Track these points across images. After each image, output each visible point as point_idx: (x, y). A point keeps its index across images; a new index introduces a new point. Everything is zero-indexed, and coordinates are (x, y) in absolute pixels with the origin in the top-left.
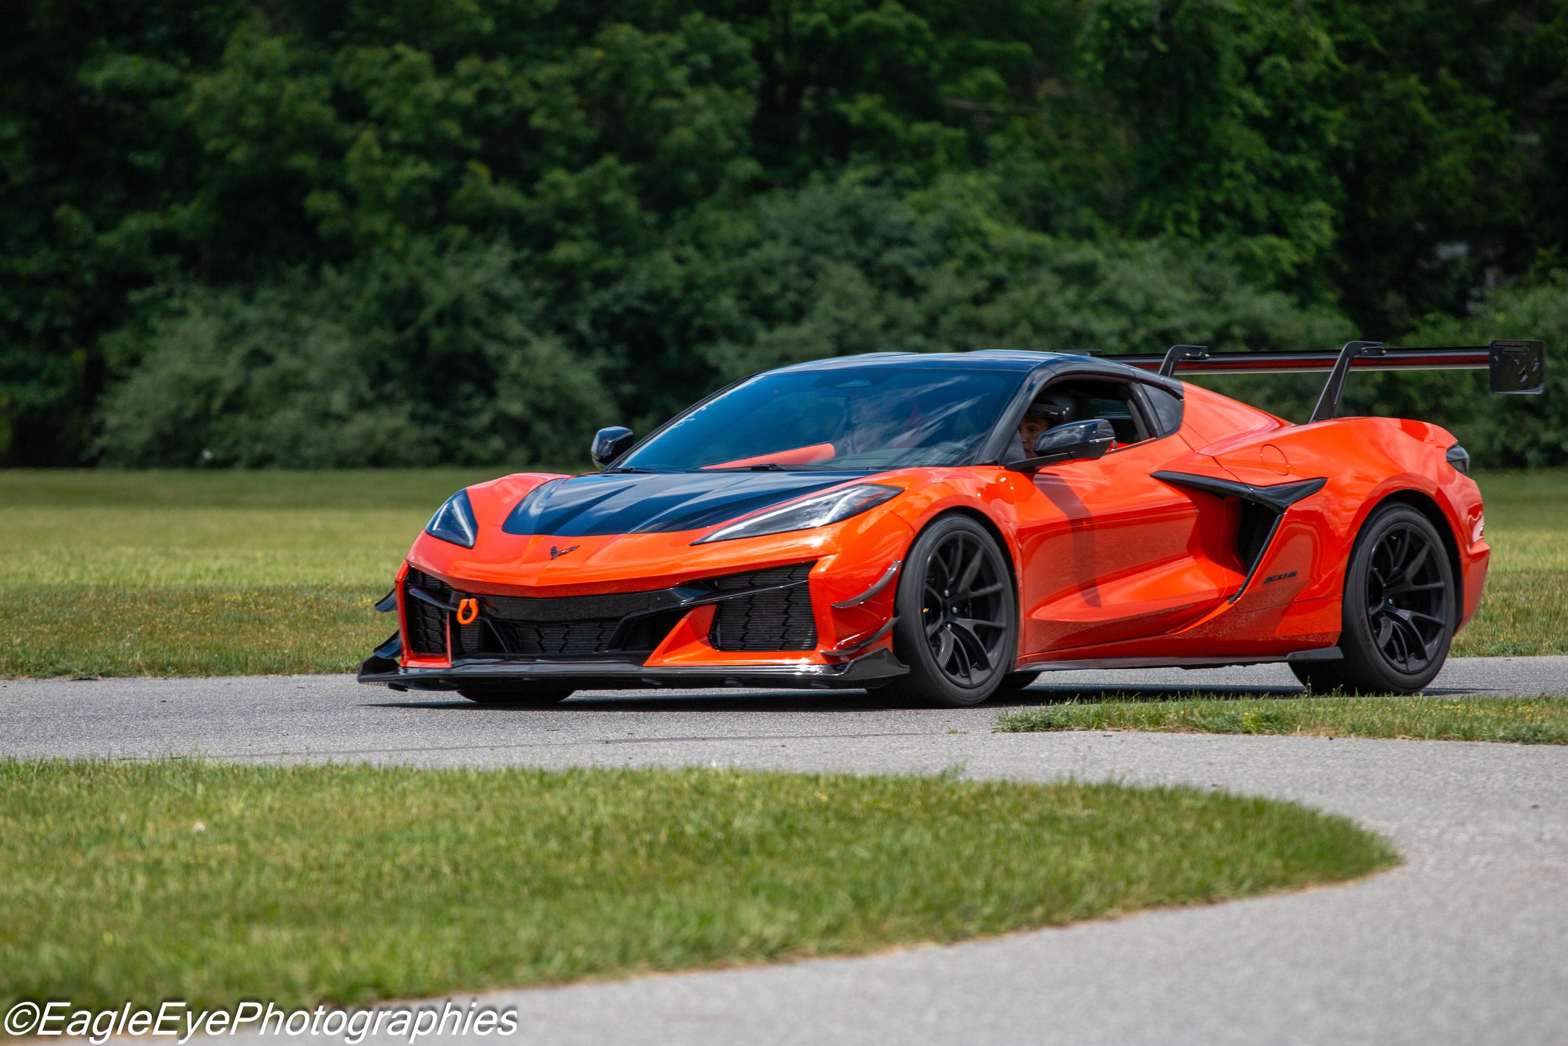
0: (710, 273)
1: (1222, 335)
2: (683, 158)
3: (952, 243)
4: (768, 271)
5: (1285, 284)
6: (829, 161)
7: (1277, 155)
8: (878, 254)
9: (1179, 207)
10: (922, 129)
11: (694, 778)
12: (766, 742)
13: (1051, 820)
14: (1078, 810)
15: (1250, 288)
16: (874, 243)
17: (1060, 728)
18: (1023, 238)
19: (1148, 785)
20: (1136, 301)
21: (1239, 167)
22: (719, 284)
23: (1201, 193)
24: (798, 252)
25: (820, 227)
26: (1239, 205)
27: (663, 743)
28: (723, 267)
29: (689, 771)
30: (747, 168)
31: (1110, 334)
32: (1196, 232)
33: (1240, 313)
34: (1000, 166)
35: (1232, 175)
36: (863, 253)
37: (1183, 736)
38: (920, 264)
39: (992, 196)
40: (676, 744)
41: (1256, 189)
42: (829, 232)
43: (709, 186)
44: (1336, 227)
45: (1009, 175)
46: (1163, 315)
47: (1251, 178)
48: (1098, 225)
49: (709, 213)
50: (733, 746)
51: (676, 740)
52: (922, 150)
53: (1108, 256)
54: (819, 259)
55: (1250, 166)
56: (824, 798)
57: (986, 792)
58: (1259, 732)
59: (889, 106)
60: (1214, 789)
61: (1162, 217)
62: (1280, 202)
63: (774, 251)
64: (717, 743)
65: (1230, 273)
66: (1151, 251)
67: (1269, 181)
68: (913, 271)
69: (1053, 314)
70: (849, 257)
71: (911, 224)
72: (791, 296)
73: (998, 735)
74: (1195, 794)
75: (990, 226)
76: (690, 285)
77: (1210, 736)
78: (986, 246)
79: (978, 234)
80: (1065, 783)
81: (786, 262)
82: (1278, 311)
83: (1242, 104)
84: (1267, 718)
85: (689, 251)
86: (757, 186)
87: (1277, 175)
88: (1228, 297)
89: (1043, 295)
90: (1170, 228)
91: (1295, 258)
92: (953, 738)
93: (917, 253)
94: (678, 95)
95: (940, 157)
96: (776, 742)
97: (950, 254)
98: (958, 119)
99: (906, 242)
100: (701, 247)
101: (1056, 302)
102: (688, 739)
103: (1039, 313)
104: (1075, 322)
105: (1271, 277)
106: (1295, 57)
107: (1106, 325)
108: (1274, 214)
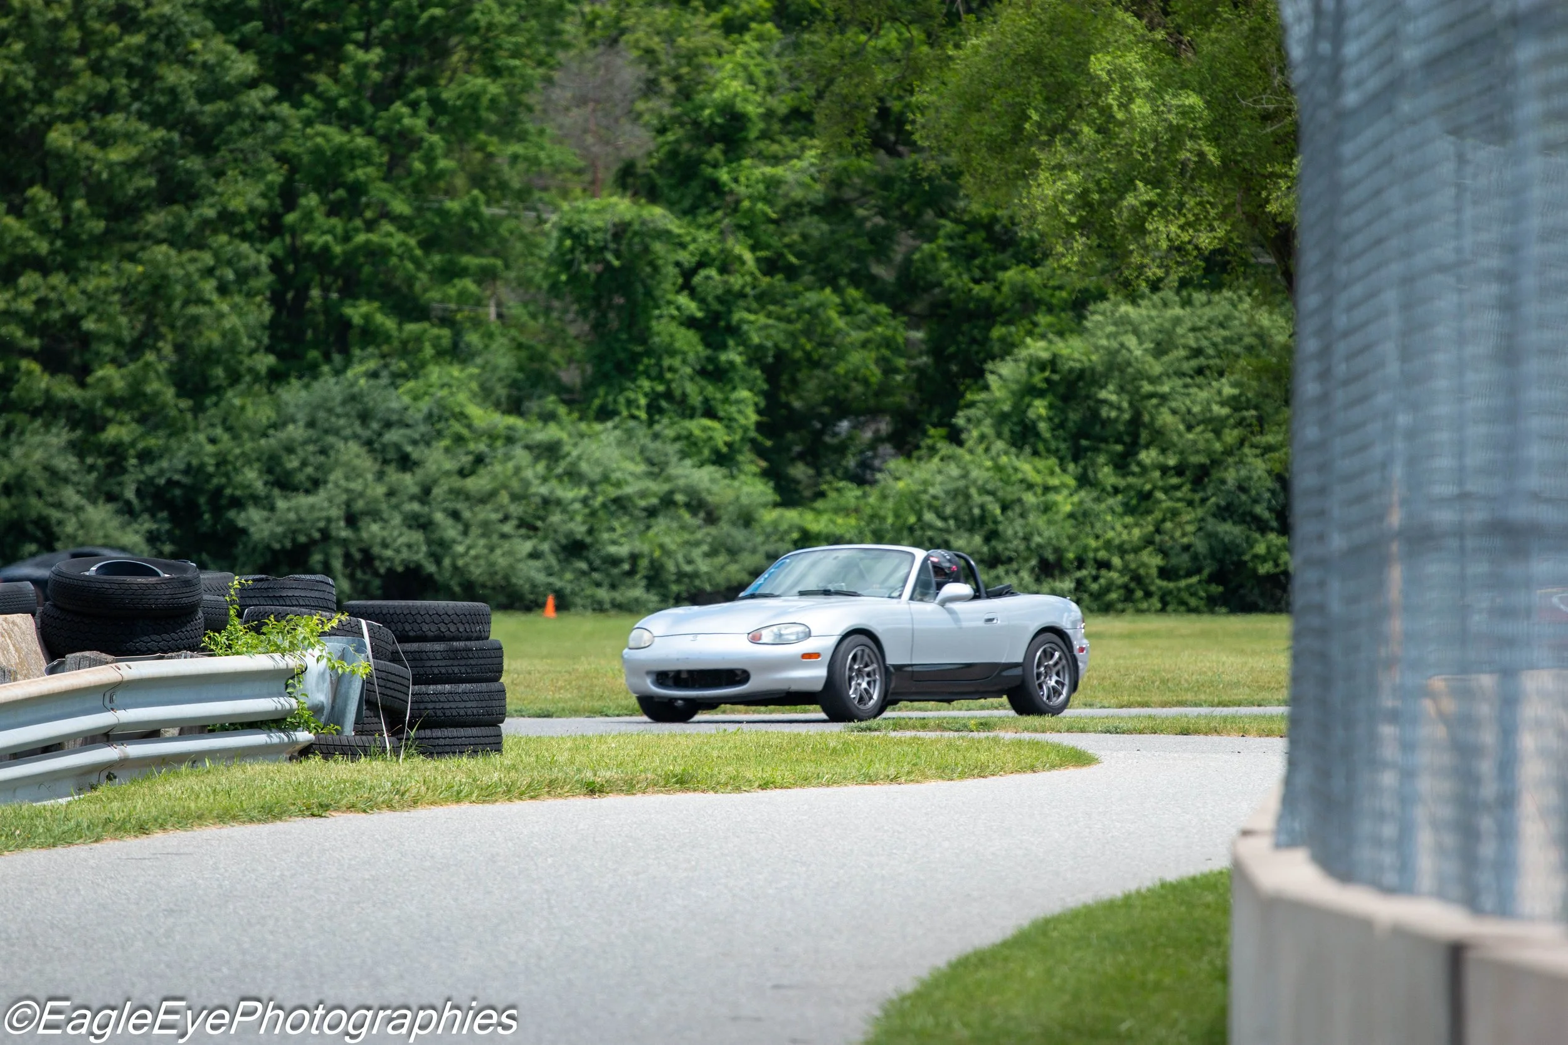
0: (237, 451)
1: (667, 502)
2: (211, 355)
3: (440, 426)
4: (290, 449)
5: (716, 459)
6: (337, 358)
7: (710, 352)
8: (380, 435)
9: (630, 395)
10: (412, 328)
15: (688, 462)
16: (375, 425)
18: (500, 421)
20: (594, 473)
21: (678, 361)
22: (245, 459)
23: (647, 384)
24: (313, 433)
25: (331, 411)
26: (678, 394)
28: (249, 446)
30: (266, 361)
31: (573, 501)
32: (643, 415)
33: (681, 482)
34: (479, 361)
35: (671, 369)
36: (366, 434)
38: (415, 443)
39: (474, 386)
41: (692, 379)
42: (338, 416)
43: (233, 379)
44: (758, 412)
45: (486, 368)
46: (618, 484)
47: (687, 371)
48: (562, 410)
49: (235, 399)
52: (411, 347)
53: (570, 435)
54: (331, 439)
55: (687, 361)
59: (384, 310)
61: (616, 402)
62: (710, 390)
63: (291, 433)
65: (672, 450)
66: (607, 431)
67: (703, 372)
68: (409, 448)
69: (526, 484)
70: (356, 436)
71: (407, 409)
72: (309, 471)
75: (475, 412)
76: (222, 461)
78: (469, 426)
79: (461, 416)
81: (304, 442)
82: (713, 481)
83: (679, 308)
85: (219, 431)
86: (276, 377)
87: (710, 368)
88: (671, 470)
89: (518, 470)
90: (624, 412)
91: (727, 438)
93: (411, 433)
94: (208, 303)
95: (428, 352)
97: (439, 434)
98: (444, 319)
99: (403, 424)
100: (229, 429)
101: (529, 474)
103: (515, 484)
104: (544, 490)
105: (706, 452)
106: (724, 270)
107: (568, 493)
108: (706, 401)
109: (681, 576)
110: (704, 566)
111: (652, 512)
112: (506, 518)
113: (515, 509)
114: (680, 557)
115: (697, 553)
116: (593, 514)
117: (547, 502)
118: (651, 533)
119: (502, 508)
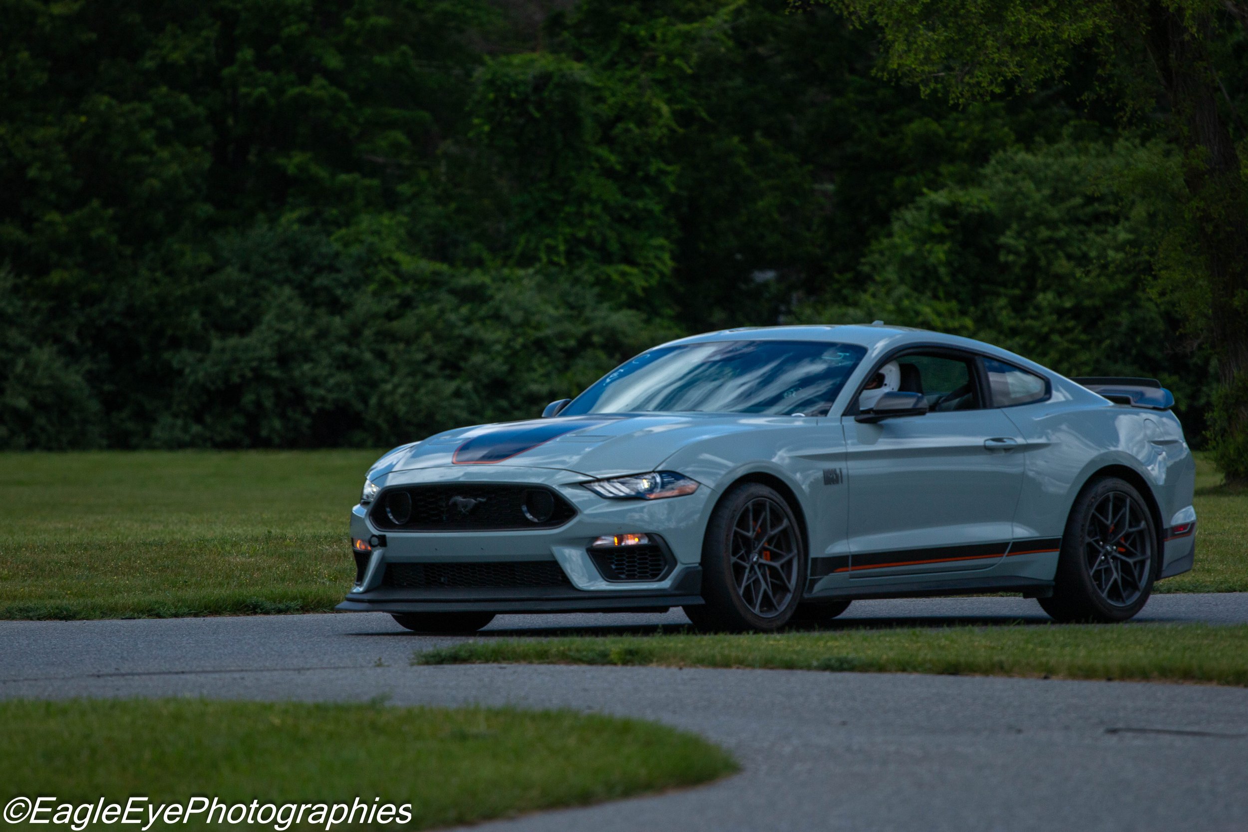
0: (177, 293)
1: (585, 342)
2: (153, 201)
3: (370, 270)
5: (634, 303)
6: (271, 204)
7: (626, 200)
8: (311, 279)
9: (550, 241)
10: (344, 178)
11: (171, 707)
12: (228, 675)
13: (461, 737)
14: (481, 727)
15: (606, 305)
16: (307, 270)
17: (465, 661)
18: (427, 266)
19: (536, 708)
20: (516, 316)
21: (598, 209)
22: (187, 301)
23: (567, 230)
24: (247, 276)
25: (265, 256)
26: (598, 239)
27: (144, 677)
28: (188, 289)
29: (167, 701)
30: (205, 210)
31: (498, 341)
32: (563, 262)
33: (598, 324)
34: (407, 209)
35: (591, 216)
36: (299, 278)
37: (562, 667)
38: (345, 286)
39: (402, 231)
40: (155, 677)
41: (611, 226)
42: (272, 261)
43: (174, 225)
44: (674, 258)
45: (414, 215)
46: (537, 327)
47: (607, 219)
48: (486, 255)
49: (175, 245)
51: (154, 674)
52: (344, 196)
53: (494, 280)
54: (264, 282)
55: (606, 207)
56: (278, 722)
57: (410, 717)
58: (624, 664)
59: (318, 160)
60: (590, 712)
61: (537, 249)
62: (629, 236)
64: (188, 677)
65: (590, 295)
66: (527, 276)
67: (620, 220)
68: (339, 292)
69: (451, 326)
70: (288, 281)
71: (337, 254)
72: (244, 311)
73: (416, 668)
74: (575, 715)
75: (398, 256)
77: (585, 667)
78: (397, 273)
79: (391, 262)
80: (472, 706)
81: (240, 284)
83: (599, 159)
84: (629, 653)
85: (160, 275)
86: (214, 224)
87: (627, 216)
88: (588, 313)
89: (442, 312)
90: (544, 258)
91: (644, 284)
92: (379, 670)
93: (342, 278)
94: (148, 152)
95: (360, 201)
96: (237, 675)
97: (368, 279)
98: (374, 171)
99: (333, 269)
100: (169, 272)
101: (452, 317)
103: (440, 325)
104: (468, 332)
105: (624, 297)
106: (642, 122)
107: (494, 335)
108: (624, 247)
111: (571, 354)
112: (430, 359)
113: (440, 350)
117: (470, 344)
118: (569, 374)
119: (427, 348)
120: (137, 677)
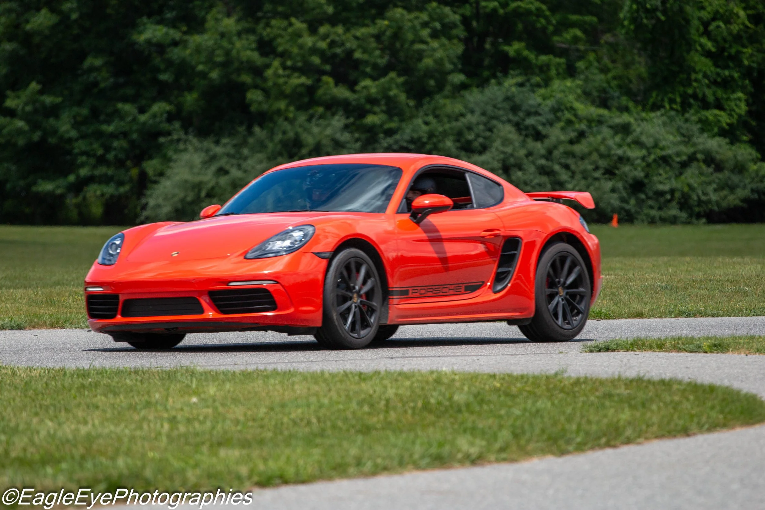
0: (441, 129)
1: (692, 158)
2: (428, 74)
3: (559, 114)
4: (470, 128)
5: (723, 133)
6: (499, 74)
7: (718, 70)
8: (524, 120)
9: (670, 95)
10: (544, 58)
11: (434, 376)
12: (470, 358)
13: (609, 396)
14: (622, 391)
15: (705, 135)
16: (521, 114)
17: (613, 350)
18: (594, 111)
19: (656, 378)
20: (649, 142)
21: (700, 76)
22: (445, 134)
23: (681, 89)
24: (484, 119)
25: (495, 106)
26: (700, 95)
27: (419, 359)
28: (447, 126)
29: (432, 372)
30: (458, 78)
31: (637, 158)
32: (679, 108)
33: (701, 147)
34: (582, 77)
35: (696, 80)
36: (515, 119)
37: (674, 354)
38: (544, 125)
39: (579, 91)
41: (708, 87)
42: (499, 109)
43: (440, 87)
44: (747, 105)
45: (586, 80)
46: (662, 149)
47: (706, 82)
48: (631, 104)
49: (440, 100)
50: (454, 360)
51: (426, 357)
52: (544, 69)
53: (636, 120)
54: (494, 122)
55: (705, 76)
56: (498, 385)
57: (577, 382)
58: (711, 352)
59: (528, 47)
60: (689, 380)
61: (663, 100)
62: (720, 93)
63: (471, 118)
64: (446, 359)
65: (696, 128)
66: (657, 117)
67: (715, 83)
68: (540, 128)
69: (609, 149)
70: (509, 121)
71: (539, 105)
72: (481, 140)
73: (583, 354)
74: (680, 382)
75: (578, 106)
76: (431, 135)
77: (687, 354)
78: (576, 115)
79: (572, 109)
80: (616, 377)
81: (478, 124)
82: (720, 146)
83: (701, 45)
84: (715, 345)
85: (430, 118)
86: (464, 86)
87: (719, 80)
88: (695, 140)
89: (604, 139)
90: (667, 106)
91: (728, 120)
92: (561, 355)
93: (542, 119)
94: (425, 42)
95: (553, 72)
96: (474, 358)
97: (559, 119)
98: (562, 53)
99: (537, 113)
100: (436, 117)
101: (610, 142)
102: (431, 356)
103: (602, 149)
104: (620, 152)
105: (716, 130)
106: (727, 22)
107: (635, 153)
108: (717, 99)
109: (700, 202)
110: (714, 197)
111: (684, 165)
112: (597, 168)
113: (603, 163)
114: (700, 192)
115: (710, 189)
116: (649, 165)
117: (622, 160)
118: (683, 177)
119: (594, 162)
120: (415, 359)
